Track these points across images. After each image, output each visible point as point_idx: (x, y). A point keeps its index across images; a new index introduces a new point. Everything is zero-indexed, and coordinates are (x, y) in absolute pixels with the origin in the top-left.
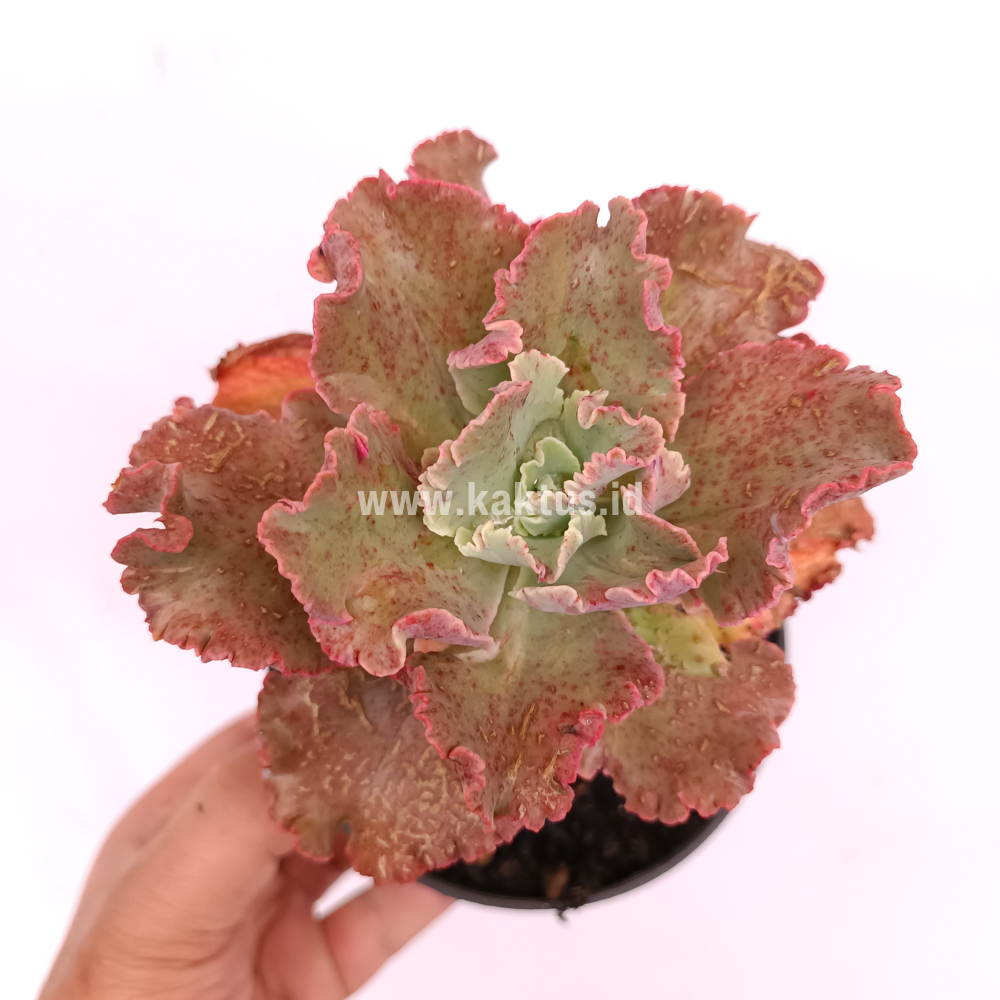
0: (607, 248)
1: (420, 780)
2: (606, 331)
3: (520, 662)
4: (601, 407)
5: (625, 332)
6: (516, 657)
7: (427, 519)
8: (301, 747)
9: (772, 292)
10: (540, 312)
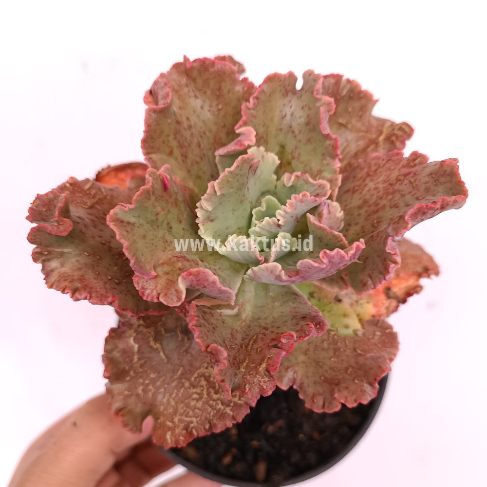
0: (301, 96)
1: (192, 388)
2: (300, 141)
3: (249, 317)
5: (310, 141)
6: (246, 315)
7: (201, 231)
8: (127, 368)
9: (386, 136)
10: (265, 128)
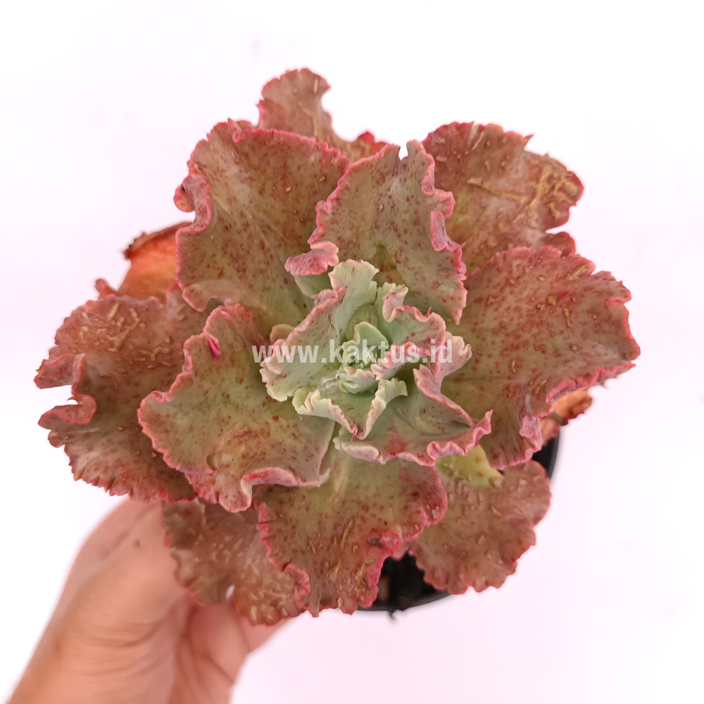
0: (405, 180)
2: (406, 243)
3: (344, 485)
4: (399, 308)
5: (420, 245)
6: (340, 484)
7: (269, 391)
8: (194, 532)
9: (542, 199)
10: (354, 230)
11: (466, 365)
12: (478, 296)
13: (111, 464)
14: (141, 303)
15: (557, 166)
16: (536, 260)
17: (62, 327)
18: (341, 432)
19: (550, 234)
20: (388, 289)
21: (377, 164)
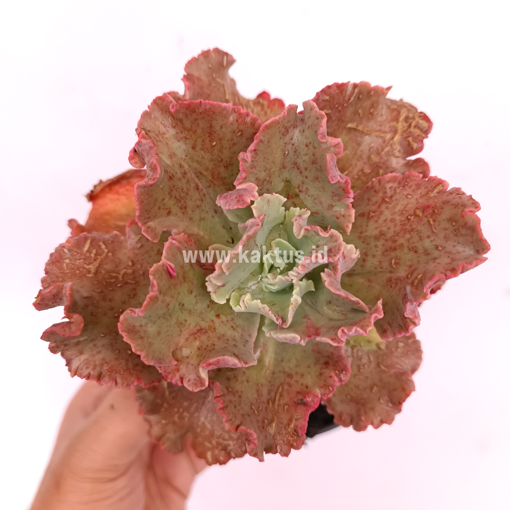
0: (304, 131)
2: (306, 177)
3: (272, 360)
4: (306, 227)
5: (317, 179)
6: (269, 359)
7: (212, 297)
8: (160, 402)
9: (402, 135)
10: (268, 172)
11: (356, 264)
12: (361, 212)
13: (98, 363)
14: (107, 236)
15: (410, 108)
16: (404, 182)
17: (48, 261)
18: (267, 322)
19: (410, 160)
20: (294, 212)
21: (282, 121)
